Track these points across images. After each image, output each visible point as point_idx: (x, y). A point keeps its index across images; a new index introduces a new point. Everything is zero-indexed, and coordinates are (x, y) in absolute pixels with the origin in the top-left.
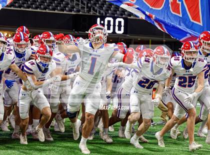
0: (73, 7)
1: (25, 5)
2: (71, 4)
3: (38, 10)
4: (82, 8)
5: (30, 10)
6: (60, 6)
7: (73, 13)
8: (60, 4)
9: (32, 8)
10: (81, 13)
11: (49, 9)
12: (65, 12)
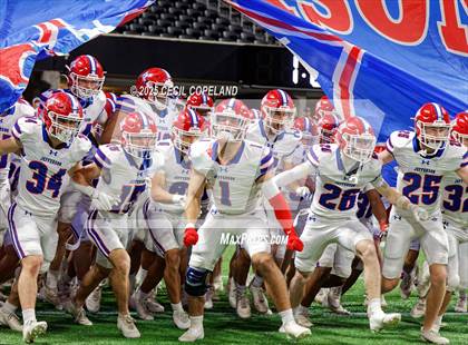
0: (238, 31)
1: (132, 26)
2: (234, 23)
3: (161, 37)
4: (258, 31)
5: (143, 36)
6: (211, 28)
7: (239, 43)
8: (210, 24)
9: (147, 32)
10: (256, 43)
11: (185, 35)
12: (221, 42)
